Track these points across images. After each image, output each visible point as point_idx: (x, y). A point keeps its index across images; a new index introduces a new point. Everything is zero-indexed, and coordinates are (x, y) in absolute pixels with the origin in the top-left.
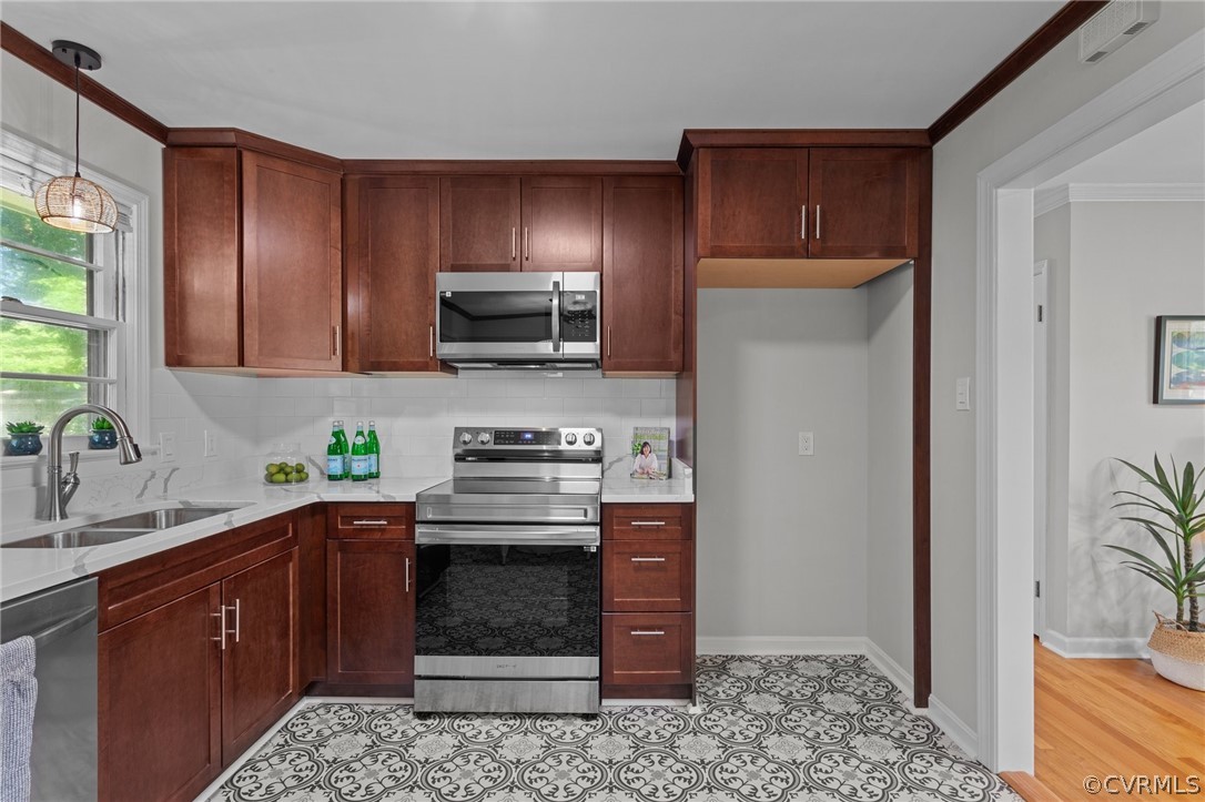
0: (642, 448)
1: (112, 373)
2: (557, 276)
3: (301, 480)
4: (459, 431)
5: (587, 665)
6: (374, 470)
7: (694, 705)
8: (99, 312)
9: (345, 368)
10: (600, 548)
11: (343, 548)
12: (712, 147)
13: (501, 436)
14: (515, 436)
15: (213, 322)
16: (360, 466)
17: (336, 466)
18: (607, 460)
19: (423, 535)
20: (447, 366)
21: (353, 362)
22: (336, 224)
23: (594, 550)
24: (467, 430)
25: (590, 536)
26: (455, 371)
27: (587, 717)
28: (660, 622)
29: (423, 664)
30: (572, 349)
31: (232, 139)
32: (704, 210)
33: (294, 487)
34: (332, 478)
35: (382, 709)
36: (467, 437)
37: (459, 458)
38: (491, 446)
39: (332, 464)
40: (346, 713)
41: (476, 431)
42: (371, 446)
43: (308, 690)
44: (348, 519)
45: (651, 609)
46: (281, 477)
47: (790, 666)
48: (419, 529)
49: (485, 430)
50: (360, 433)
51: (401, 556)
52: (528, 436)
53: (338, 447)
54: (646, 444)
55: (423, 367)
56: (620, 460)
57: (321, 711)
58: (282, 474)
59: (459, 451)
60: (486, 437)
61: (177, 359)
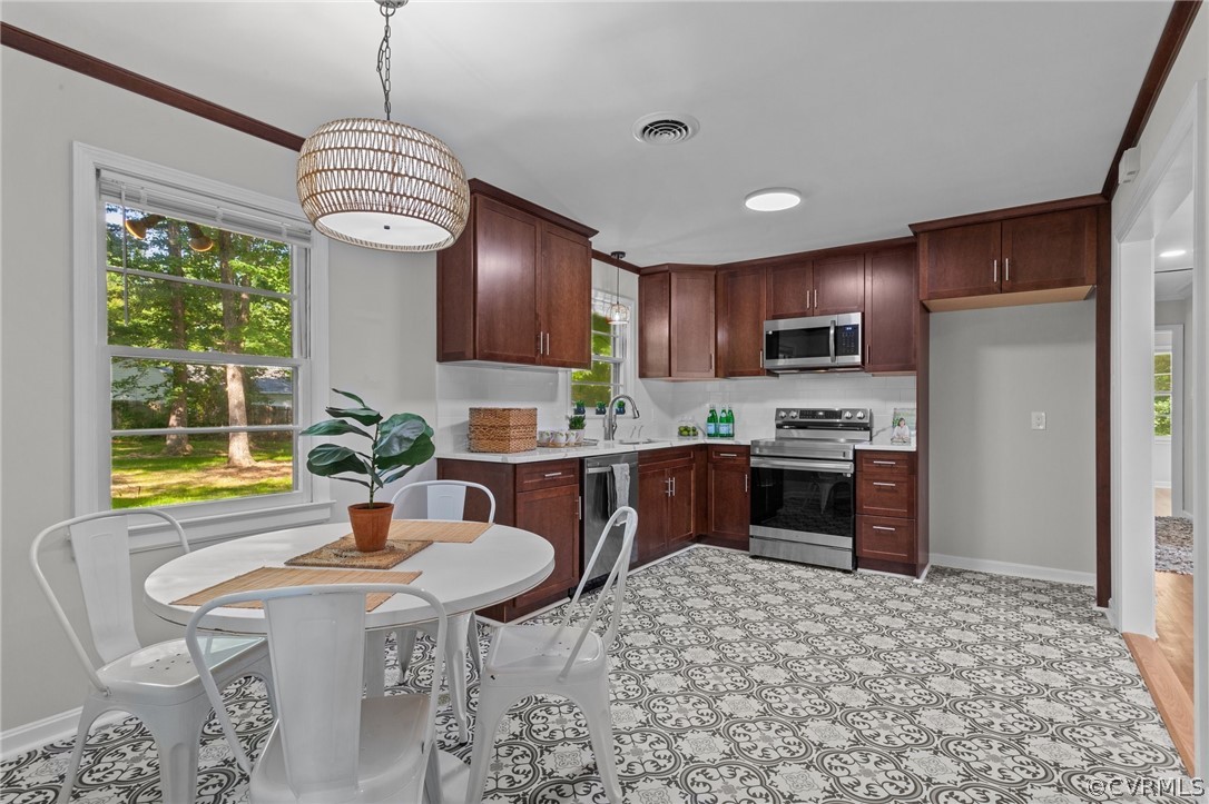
0: (898, 422)
1: (621, 382)
2: (835, 317)
3: (694, 435)
4: (778, 410)
5: (847, 542)
6: (731, 432)
7: (918, 578)
8: (617, 356)
9: (716, 376)
10: (854, 475)
11: (715, 468)
12: (929, 231)
13: (804, 413)
14: (813, 413)
15: (658, 356)
16: (723, 429)
17: (712, 429)
18: (874, 431)
19: (754, 462)
20: (771, 373)
21: (720, 372)
22: (712, 300)
23: (849, 476)
24: (784, 410)
25: (847, 468)
26: (777, 375)
27: (845, 571)
28: (893, 523)
29: (755, 530)
30: (844, 360)
31: (667, 268)
32: (925, 268)
33: (691, 438)
34: (711, 434)
36: (783, 414)
37: (779, 427)
38: (798, 419)
39: (710, 428)
41: (788, 411)
42: (730, 419)
43: (699, 539)
44: (718, 453)
45: (888, 514)
46: (686, 433)
48: (753, 460)
49: (794, 410)
50: (724, 411)
51: (744, 473)
52: (821, 413)
53: (712, 419)
54: (902, 419)
55: (757, 373)
56: (884, 430)
58: (684, 432)
59: (780, 422)
60: (794, 414)
61: (642, 375)
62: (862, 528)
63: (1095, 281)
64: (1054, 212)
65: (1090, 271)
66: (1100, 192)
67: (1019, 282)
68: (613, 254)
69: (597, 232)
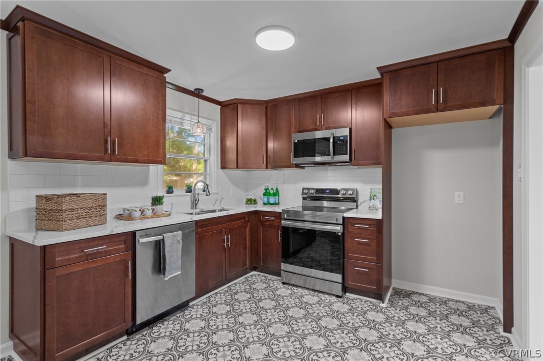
0: (373, 197)
1: (208, 172)
2: (333, 131)
3: (255, 204)
4: (304, 189)
5: (338, 277)
6: (277, 202)
7: (383, 303)
8: (206, 156)
9: (267, 168)
10: (343, 233)
11: (262, 225)
12: (390, 71)
13: (318, 191)
14: (323, 191)
15: (232, 156)
16: (272, 200)
17: (265, 200)
18: (359, 202)
19: (284, 223)
20: (297, 166)
21: (269, 166)
22: (264, 121)
23: (340, 234)
24: (307, 189)
25: (338, 229)
26: (303, 168)
27: (338, 297)
28: (368, 266)
29: (284, 266)
30: (339, 158)
31: (235, 102)
32: (387, 98)
33: (253, 206)
34: (264, 204)
35: (274, 279)
36: (306, 191)
37: (304, 199)
38: (314, 195)
39: (264, 199)
40: (263, 278)
41: (309, 189)
42: (276, 194)
43: (255, 269)
44: (264, 216)
45: (364, 260)
46: (249, 202)
47: (444, 302)
49: (312, 189)
50: (272, 189)
51: (278, 229)
52: (328, 191)
53: (266, 193)
54: (375, 195)
55: (290, 166)
56: (365, 202)
57: (257, 276)
58: (250, 201)
59: (305, 196)
60: (312, 191)
61: (223, 167)
62: (348, 267)
63: (502, 102)
64: (474, 54)
65: (499, 96)
66: (507, 37)
67: (449, 104)
68: (196, 90)
69: (170, 70)
